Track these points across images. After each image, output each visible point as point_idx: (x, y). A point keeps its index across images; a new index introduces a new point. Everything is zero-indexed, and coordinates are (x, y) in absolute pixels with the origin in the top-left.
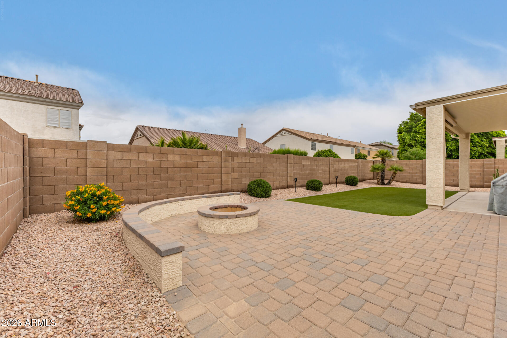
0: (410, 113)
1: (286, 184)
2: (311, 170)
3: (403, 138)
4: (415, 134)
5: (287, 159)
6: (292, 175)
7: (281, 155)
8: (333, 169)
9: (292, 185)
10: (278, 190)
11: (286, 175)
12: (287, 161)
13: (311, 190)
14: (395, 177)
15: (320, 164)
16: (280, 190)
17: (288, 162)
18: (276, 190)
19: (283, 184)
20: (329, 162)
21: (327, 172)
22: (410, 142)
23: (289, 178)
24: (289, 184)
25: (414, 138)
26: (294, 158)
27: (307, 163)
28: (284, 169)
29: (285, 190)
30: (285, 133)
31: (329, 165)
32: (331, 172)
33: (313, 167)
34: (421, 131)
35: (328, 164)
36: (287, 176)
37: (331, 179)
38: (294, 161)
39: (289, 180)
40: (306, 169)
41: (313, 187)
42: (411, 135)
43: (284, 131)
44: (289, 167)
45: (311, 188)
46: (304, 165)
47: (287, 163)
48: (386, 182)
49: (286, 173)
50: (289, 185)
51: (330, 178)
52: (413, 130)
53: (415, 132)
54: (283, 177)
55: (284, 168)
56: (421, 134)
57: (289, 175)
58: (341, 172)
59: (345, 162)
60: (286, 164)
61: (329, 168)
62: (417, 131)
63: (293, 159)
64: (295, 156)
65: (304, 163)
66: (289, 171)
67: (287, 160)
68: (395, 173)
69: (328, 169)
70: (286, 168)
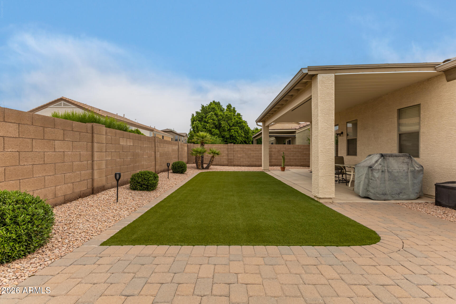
0: (202, 105)
1: (90, 186)
2: (133, 156)
3: (197, 125)
4: (204, 123)
5: (93, 133)
6: (104, 166)
7: (75, 123)
8: (159, 153)
9: (104, 186)
10: (68, 204)
11: (90, 166)
12: (93, 137)
13: (141, 190)
14: (213, 160)
15: (145, 146)
16: (74, 203)
17: (95, 140)
18: (65, 205)
19: (84, 187)
20: (155, 143)
21: (153, 158)
22: (202, 129)
23: (96, 172)
24: (96, 185)
25: (204, 127)
26: (106, 133)
27: (129, 144)
28: (86, 153)
29: (89, 200)
30: (64, 105)
31: (154, 148)
32: (157, 158)
33: (136, 151)
34: (209, 121)
35: (153, 146)
36: (93, 169)
37: (157, 167)
38: (106, 138)
39: (96, 176)
40: (126, 153)
41: (144, 184)
42: (202, 124)
43: (62, 102)
44: (96, 149)
45: (141, 186)
46: (123, 146)
47: (92, 142)
48: (205, 166)
49: (90, 162)
50: (97, 188)
51: (155, 166)
52: (204, 120)
53: (205, 122)
54: (83, 172)
55: (84, 153)
56: (209, 124)
57: (95, 167)
58: (165, 156)
59: (169, 145)
60: (90, 144)
61: (155, 152)
62: (206, 121)
63: (104, 133)
64: (109, 129)
65: (123, 142)
66: (95, 159)
67: (91, 135)
68: (213, 157)
69: (153, 153)
70: (90, 153)
